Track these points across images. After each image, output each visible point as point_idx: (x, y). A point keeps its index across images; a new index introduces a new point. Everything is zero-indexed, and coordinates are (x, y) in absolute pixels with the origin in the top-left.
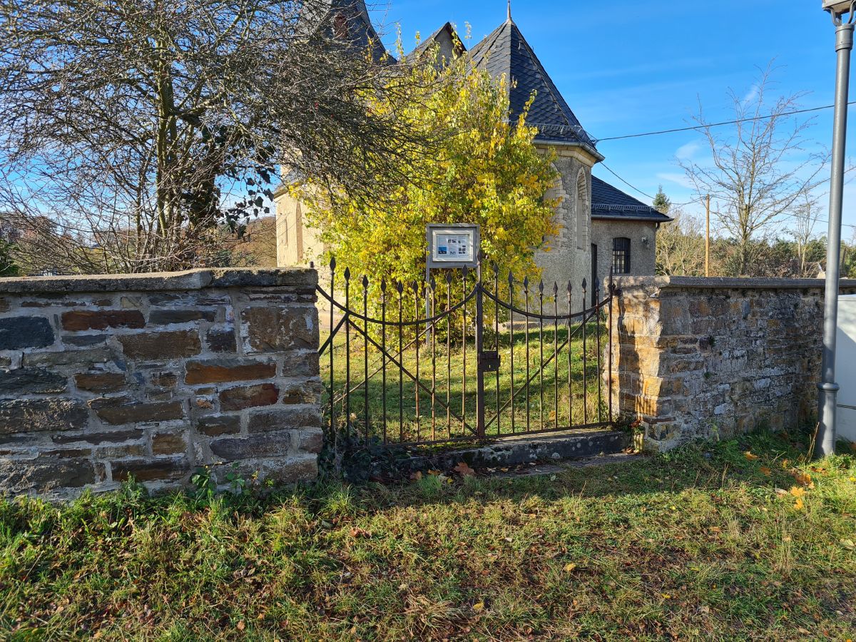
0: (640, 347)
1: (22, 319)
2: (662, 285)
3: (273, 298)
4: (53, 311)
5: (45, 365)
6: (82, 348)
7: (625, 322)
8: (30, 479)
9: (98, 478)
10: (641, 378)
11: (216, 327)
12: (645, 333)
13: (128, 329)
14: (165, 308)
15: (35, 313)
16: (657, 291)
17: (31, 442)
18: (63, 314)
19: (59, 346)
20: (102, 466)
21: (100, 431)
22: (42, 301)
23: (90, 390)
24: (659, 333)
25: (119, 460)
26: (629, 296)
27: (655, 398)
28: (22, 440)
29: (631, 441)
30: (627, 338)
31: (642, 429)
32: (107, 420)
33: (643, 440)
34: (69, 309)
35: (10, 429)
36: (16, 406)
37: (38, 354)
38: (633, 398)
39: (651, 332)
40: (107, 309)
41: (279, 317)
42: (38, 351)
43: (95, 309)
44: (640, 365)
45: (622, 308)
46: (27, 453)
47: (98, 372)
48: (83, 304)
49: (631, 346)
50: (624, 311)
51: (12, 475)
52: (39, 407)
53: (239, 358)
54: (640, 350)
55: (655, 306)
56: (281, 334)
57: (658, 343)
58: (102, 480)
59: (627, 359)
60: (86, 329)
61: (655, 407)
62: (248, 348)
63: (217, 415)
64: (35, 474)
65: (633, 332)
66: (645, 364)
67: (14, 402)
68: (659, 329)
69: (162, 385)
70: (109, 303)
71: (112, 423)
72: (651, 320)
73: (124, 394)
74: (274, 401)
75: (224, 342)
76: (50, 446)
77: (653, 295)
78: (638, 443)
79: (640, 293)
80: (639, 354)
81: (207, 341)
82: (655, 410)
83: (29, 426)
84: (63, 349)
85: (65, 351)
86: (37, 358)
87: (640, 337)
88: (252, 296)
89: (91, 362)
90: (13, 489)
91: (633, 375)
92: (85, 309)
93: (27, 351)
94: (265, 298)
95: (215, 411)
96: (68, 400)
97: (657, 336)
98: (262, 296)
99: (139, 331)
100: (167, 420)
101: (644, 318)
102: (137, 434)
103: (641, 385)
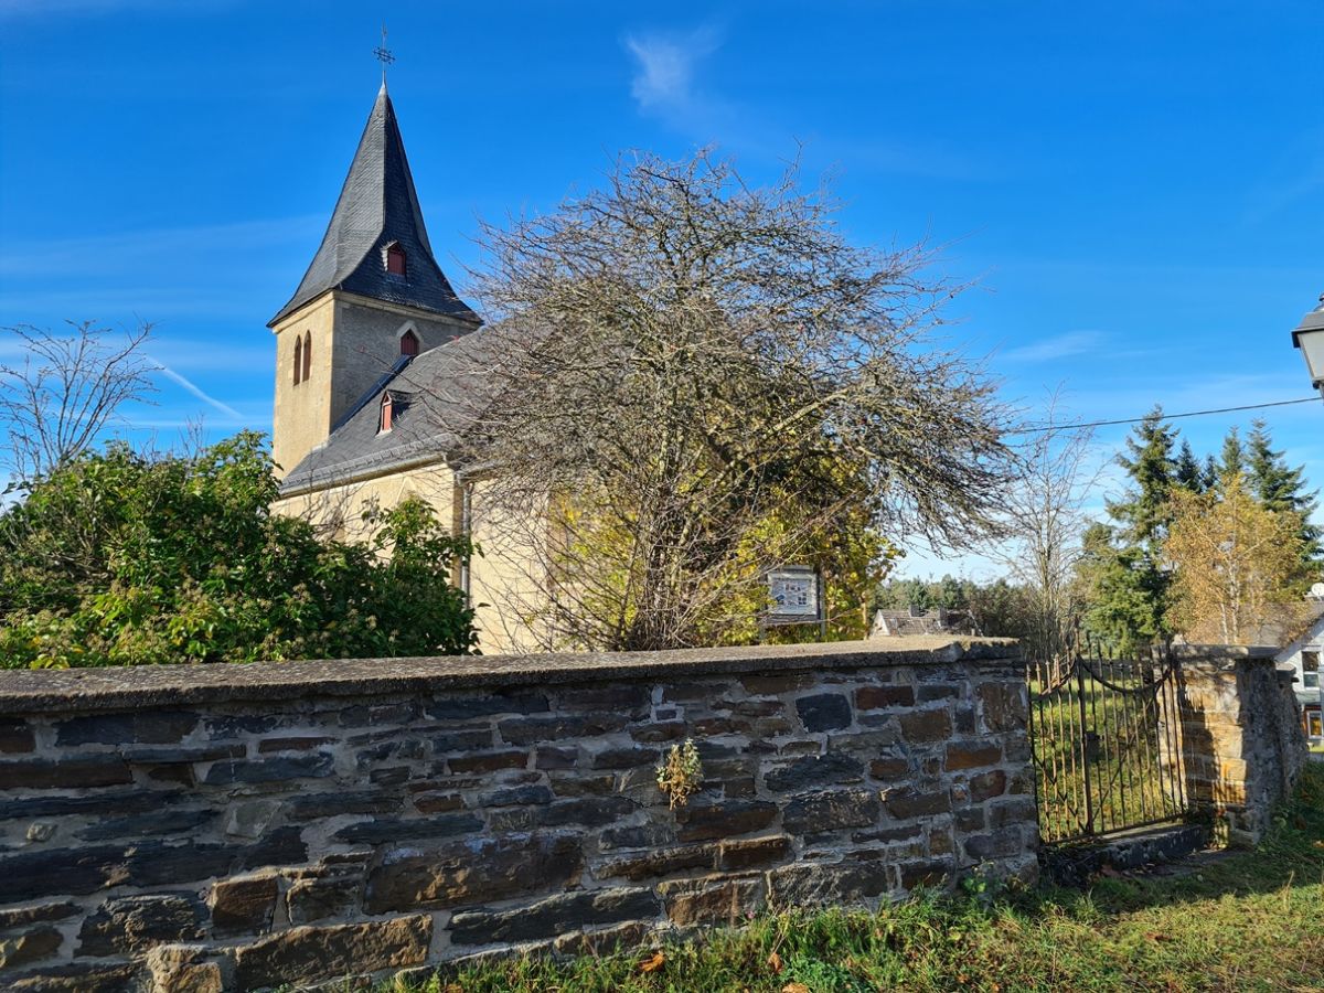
0: (1212, 725)
1: (827, 697)
2: (1238, 657)
3: (995, 672)
4: (847, 688)
5: (847, 750)
6: (873, 730)
7: (1189, 696)
8: (837, 887)
9: (890, 885)
10: (1217, 761)
11: (960, 705)
12: (1219, 708)
13: (900, 708)
14: (926, 684)
15: (833, 689)
16: (1231, 663)
17: (835, 842)
18: (857, 690)
19: (856, 728)
20: (892, 869)
21: (890, 828)
22: (840, 677)
23: (882, 779)
24: (1237, 709)
25: (906, 862)
26: (1191, 668)
27: (1241, 784)
28: (827, 840)
29: (1212, 834)
30: (1191, 716)
31: (1227, 820)
32: (894, 815)
33: (1229, 832)
34: (861, 686)
35: (820, 826)
36: (824, 800)
37: (840, 737)
38: (1209, 785)
39: (1227, 707)
40: (887, 684)
41: (1003, 692)
42: (840, 733)
43: (879, 685)
44: (1215, 746)
45: (1182, 681)
46: (832, 856)
47: (888, 758)
48: (871, 680)
49: (1199, 723)
50: (1184, 684)
51: (822, 882)
52: (842, 799)
53: (978, 740)
54: (1214, 728)
55: (1231, 680)
56: (1004, 711)
57: (1238, 720)
58: (894, 887)
59: (1194, 740)
60: (872, 708)
61: (1243, 794)
62: (984, 729)
63: (968, 808)
64: (843, 880)
65: (1202, 708)
66: (1221, 744)
67: (822, 793)
68: (1237, 705)
69: (931, 773)
70: (888, 679)
71: (898, 818)
72: (1226, 694)
73: (906, 783)
74: (1002, 792)
75: (967, 721)
76: (851, 848)
77: (1226, 667)
78: (1221, 836)
79: (1207, 665)
80: (1213, 733)
81: (956, 721)
82: (1243, 796)
83: (835, 823)
84: (859, 732)
85: (862, 733)
86: (842, 741)
87: (1213, 714)
88: (982, 670)
89: (881, 746)
90: (823, 900)
91: (1204, 758)
92: (871, 684)
93: (831, 733)
94: (991, 672)
95: (967, 803)
96: (864, 791)
97: (1235, 711)
98: (988, 669)
99: (910, 709)
100: (938, 813)
101: (1216, 693)
102: (916, 831)
103: (1217, 768)
